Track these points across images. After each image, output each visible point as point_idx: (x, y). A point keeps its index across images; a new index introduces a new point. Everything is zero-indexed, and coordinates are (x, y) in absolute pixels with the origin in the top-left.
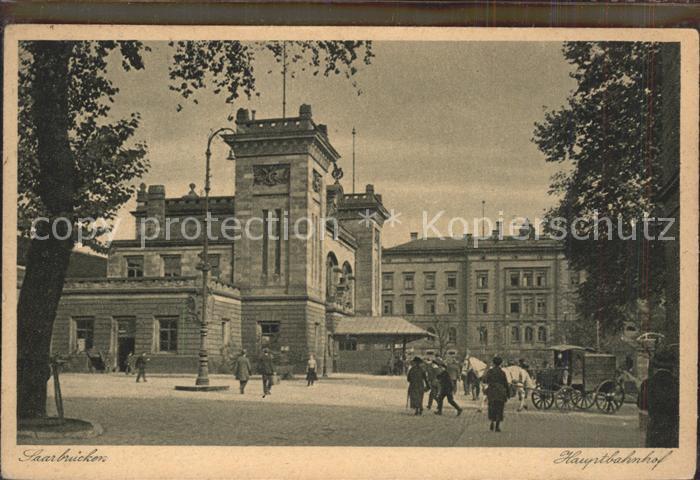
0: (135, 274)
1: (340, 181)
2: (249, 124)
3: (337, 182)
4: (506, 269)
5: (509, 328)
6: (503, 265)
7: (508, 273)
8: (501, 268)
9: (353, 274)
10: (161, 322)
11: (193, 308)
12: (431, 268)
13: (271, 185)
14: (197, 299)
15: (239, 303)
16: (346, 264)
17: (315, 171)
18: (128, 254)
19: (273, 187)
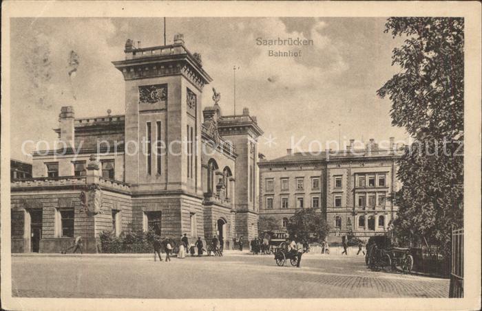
0: (54, 175)
1: (218, 103)
2: (135, 52)
3: (216, 104)
4: (355, 174)
5: (357, 217)
6: (353, 171)
7: (357, 177)
8: (352, 173)
9: (233, 177)
10: (62, 212)
11: (84, 201)
12: (301, 174)
13: (153, 102)
14: (87, 194)
15: (130, 197)
16: (227, 169)
17: (188, 90)
18: (47, 161)
19: (155, 104)
